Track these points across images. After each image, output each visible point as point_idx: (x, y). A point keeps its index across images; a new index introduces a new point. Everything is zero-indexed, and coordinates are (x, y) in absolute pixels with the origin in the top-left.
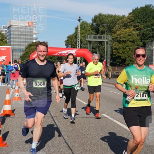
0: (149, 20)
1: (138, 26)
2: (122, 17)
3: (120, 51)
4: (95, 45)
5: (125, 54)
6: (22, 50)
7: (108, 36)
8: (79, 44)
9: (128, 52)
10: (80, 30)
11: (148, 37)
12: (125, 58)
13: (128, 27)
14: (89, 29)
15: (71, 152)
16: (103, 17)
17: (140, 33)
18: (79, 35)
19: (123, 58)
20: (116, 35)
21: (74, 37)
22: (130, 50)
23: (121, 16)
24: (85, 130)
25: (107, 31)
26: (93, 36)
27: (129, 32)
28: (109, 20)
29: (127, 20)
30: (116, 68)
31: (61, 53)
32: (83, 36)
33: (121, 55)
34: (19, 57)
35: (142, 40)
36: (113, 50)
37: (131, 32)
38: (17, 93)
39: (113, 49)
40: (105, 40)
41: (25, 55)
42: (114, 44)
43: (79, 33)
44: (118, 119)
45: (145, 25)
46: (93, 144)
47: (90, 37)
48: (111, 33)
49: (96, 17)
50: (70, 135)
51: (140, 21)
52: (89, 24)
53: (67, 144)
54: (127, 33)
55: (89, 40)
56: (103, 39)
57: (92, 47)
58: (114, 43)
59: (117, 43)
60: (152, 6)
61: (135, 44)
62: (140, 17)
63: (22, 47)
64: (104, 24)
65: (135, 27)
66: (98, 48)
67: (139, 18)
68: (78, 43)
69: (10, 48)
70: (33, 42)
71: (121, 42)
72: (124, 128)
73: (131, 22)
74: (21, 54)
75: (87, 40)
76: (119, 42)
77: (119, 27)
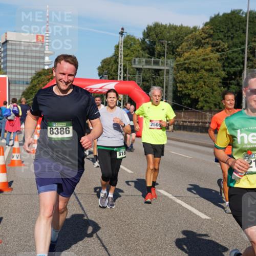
0: (236, 35)
1: (219, 45)
2: (193, 30)
3: (188, 86)
4: (148, 75)
5: (197, 90)
6: (25, 83)
7: (169, 61)
8: (121, 74)
9: (202, 87)
10: (122, 49)
11: (235, 63)
12: (197, 97)
13: (202, 47)
14: (138, 49)
15: (106, 253)
16: (161, 29)
17: (221, 56)
18: (121, 58)
19: (194, 97)
20: (182, 59)
21: (113, 62)
22: (205, 85)
23: (192, 27)
24: (130, 216)
25: (167, 53)
26: (144, 60)
27: (204, 55)
28: (172, 34)
29: (201, 34)
30: (182, 114)
31: (91, 89)
32: (127, 61)
33: (190, 92)
34: (21, 94)
35: (226, 68)
36: (178, 85)
37: (208, 55)
38: (17, 154)
39: (178, 83)
40: (165, 68)
41: (31, 91)
42: (178, 75)
43: (121, 54)
44: (185, 198)
45: (231, 43)
46: (143, 240)
47: (140, 62)
48: (174, 56)
49: (149, 29)
50: (104, 224)
51: (222, 37)
52: (138, 40)
53: (99, 239)
54: (200, 56)
55: (138, 66)
56: (161, 66)
57: (143, 79)
58: (179, 72)
59: (184, 73)
60: (241, 12)
61: (214, 74)
62: (222, 30)
63: (25, 77)
64: (163, 40)
65: (214, 47)
66: (153, 80)
67: (221, 32)
68: (119, 72)
69: (5, 78)
70: (44, 69)
71: (191, 70)
72: (194, 214)
73: (207, 38)
74: (25, 88)
75: (134, 66)
76: (188, 70)
77: (187, 46)
